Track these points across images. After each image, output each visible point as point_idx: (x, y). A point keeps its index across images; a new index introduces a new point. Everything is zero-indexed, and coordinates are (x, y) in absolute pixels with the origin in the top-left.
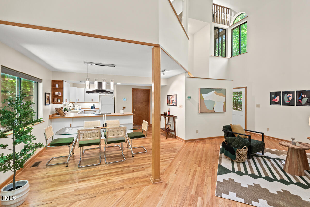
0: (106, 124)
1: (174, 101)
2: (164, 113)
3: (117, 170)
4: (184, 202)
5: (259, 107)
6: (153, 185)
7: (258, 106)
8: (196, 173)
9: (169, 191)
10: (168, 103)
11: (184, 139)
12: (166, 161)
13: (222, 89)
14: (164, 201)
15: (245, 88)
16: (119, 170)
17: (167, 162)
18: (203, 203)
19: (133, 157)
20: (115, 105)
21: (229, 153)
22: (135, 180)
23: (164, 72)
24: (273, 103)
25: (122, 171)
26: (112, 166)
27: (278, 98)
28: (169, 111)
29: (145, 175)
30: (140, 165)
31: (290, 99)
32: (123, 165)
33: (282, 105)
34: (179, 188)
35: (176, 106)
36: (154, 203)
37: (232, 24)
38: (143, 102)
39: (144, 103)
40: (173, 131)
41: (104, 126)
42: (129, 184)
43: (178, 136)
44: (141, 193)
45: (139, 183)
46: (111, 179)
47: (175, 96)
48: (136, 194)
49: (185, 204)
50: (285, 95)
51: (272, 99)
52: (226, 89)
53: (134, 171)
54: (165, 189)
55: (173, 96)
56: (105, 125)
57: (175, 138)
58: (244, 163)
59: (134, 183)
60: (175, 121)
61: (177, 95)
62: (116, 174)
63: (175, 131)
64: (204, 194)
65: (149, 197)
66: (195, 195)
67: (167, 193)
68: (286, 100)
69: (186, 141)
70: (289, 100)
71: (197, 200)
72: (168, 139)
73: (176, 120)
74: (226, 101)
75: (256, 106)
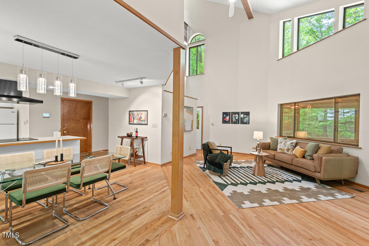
0: (62, 155)
1: (143, 118)
2: (128, 134)
3: (111, 223)
4: (225, 225)
5: (213, 126)
6: (180, 221)
7: (213, 124)
8: (204, 195)
9: (202, 221)
10: (129, 122)
11: (160, 164)
12: (164, 192)
13: (190, 107)
14: (208, 232)
15: (202, 107)
16: (115, 222)
17: (166, 193)
18: (238, 218)
19: (115, 199)
20: (18, 124)
21: (216, 169)
22: (152, 225)
23: (142, 81)
24: (224, 122)
25: (120, 221)
26: (96, 221)
27: (228, 118)
28: (137, 132)
29: (159, 215)
30: (137, 206)
31: (237, 118)
32: (111, 213)
33: (231, 123)
34: (207, 214)
35: (147, 124)
36: (201, 239)
37: (190, 43)
38: (79, 120)
39: (81, 121)
40: (140, 157)
41: (56, 160)
42: (151, 233)
43: (148, 162)
44: (177, 237)
45: (161, 227)
46: (115, 237)
47: (144, 113)
48: (172, 239)
49: (227, 227)
50: (234, 115)
51: (224, 118)
52: (193, 108)
53: (138, 214)
54: (195, 220)
55: (140, 112)
56: (59, 159)
57: (145, 164)
58: (227, 175)
59: (155, 229)
60: (144, 144)
61: (147, 111)
62: (115, 228)
63: (144, 156)
64: (230, 210)
65: (190, 235)
66: (225, 214)
67: (202, 224)
68: (234, 120)
69: (162, 165)
70: (236, 120)
71: (231, 218)
72: (137, 167)
73: (146, 143)
74: (193, 120)
75: (211, 125)
